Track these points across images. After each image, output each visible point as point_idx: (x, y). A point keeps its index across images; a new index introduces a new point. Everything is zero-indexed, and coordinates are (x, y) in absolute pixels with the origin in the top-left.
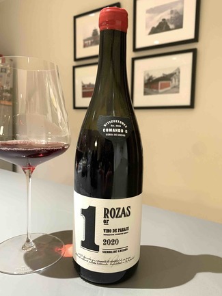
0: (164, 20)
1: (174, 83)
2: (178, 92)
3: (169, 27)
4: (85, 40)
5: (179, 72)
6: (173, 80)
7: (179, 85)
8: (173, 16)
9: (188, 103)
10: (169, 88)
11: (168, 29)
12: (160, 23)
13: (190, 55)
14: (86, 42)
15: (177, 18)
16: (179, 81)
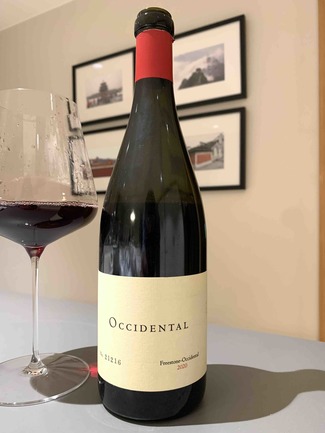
0: (199, 70)
1: (215, 154)
2: (222, 167)
3: (206, 79)
4: (89, 98)
5: (223, 140)
6: (215, 150)
7: (223, 157)
8: (210, 64)
9: (236, 181)
10: (210, 162)
11: (204, 81)
12: (194, 74)
13: (236, 117)
14: (91, 101)
15: (215, 68)
16: (223, 152)
